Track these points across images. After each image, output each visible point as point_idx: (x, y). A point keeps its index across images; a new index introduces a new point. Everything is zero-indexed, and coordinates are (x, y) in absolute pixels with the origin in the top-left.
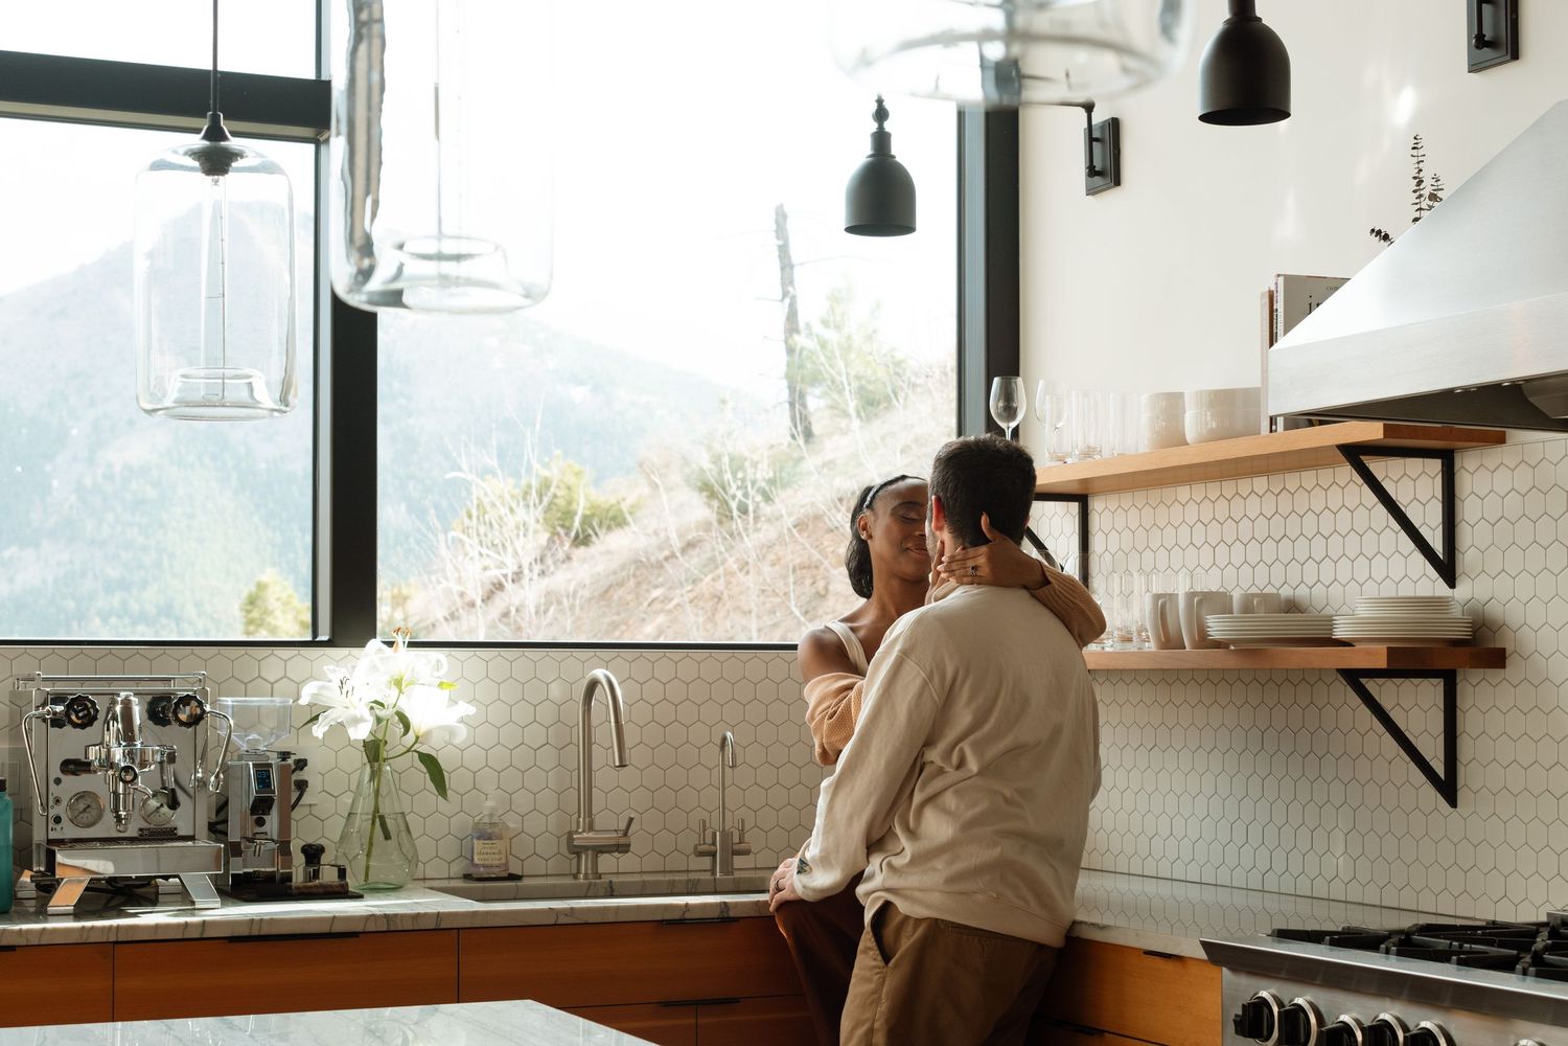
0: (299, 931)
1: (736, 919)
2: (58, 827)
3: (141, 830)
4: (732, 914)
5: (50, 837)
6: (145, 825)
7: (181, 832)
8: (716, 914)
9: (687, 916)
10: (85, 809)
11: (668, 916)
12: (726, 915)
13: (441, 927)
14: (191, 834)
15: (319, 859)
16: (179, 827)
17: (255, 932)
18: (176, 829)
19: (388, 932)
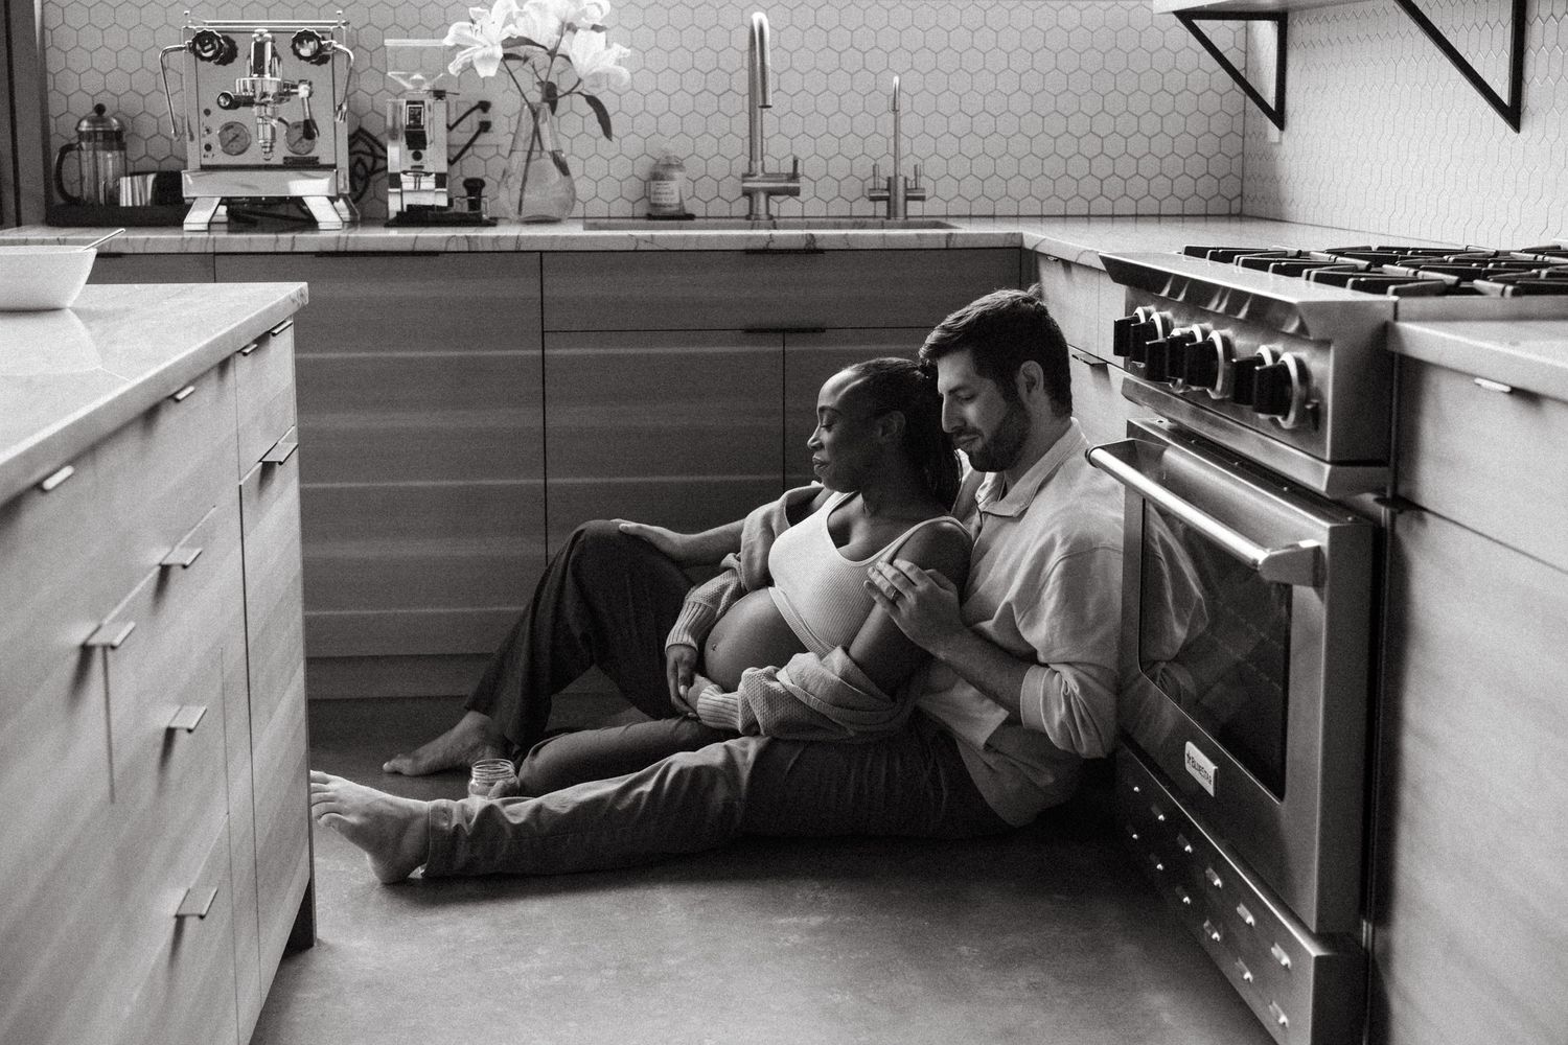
0: (383, 248)
1: (822, 251)
2: (210, 154)
3: (285, 158)
4: (819, 245)
5: (203, 163)
6: (290, 154)
7: (323, 161)
8: (802, 244)
9: (772, 246)
10: (234, 139)
11: (751, 246)
12: (812, 247)
13: (522, 249)
14: (333, 162)
15: (480, 191)
16: (321, 156)
17: (342, 248)
18: (317, 158)
19: (469, 252)
